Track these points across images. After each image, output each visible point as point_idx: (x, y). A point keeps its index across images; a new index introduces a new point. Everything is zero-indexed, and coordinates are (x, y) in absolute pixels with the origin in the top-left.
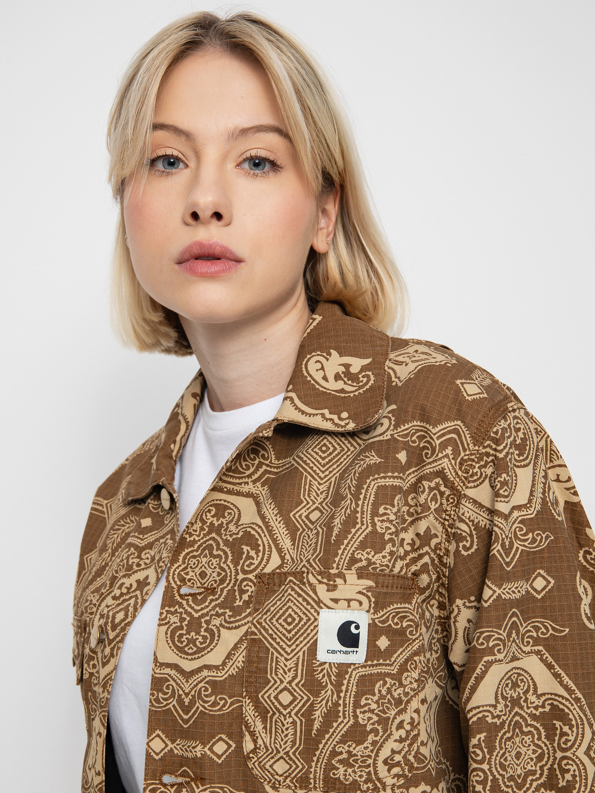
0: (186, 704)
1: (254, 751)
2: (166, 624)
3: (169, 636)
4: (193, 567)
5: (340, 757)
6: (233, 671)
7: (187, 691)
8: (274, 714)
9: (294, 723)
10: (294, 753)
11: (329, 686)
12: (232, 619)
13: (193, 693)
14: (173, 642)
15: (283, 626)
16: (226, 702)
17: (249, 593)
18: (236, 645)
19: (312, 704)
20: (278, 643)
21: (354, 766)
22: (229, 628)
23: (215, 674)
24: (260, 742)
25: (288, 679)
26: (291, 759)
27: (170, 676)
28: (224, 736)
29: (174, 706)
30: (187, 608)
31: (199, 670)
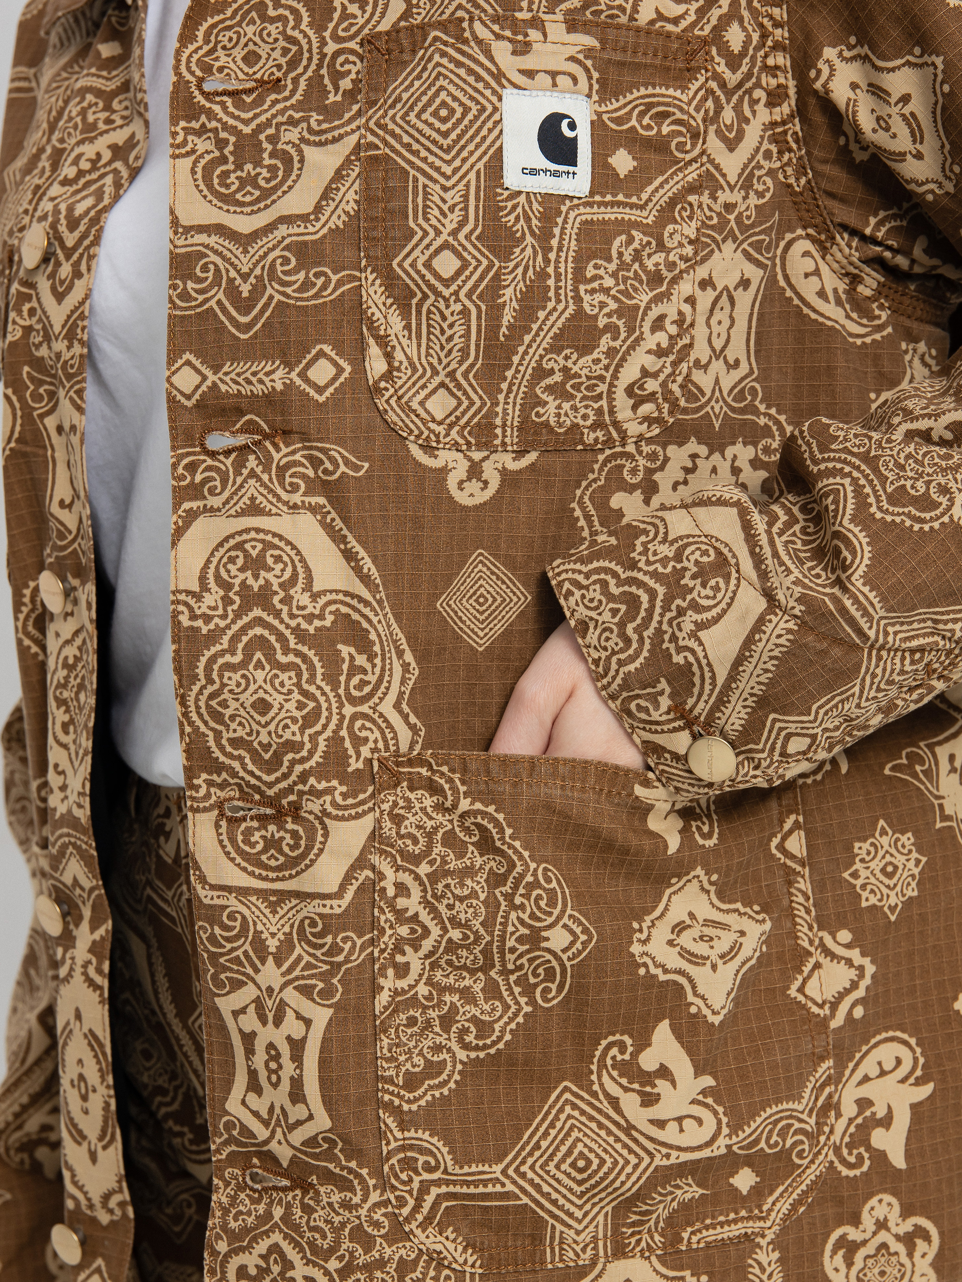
0: (245, 294)
1: (388, 376)
2: (188, 154)
4: (229, 46)
6: (337, 222)
7: (245, 270)
8: (425, 297)
9: (465, 312)
10: (465, 375)
11: (529, 239)
13: (258, 271)
15: (431, 125)
16: (328, 281)
17: (353, 76)
18: (338, 172)
19: (497, 276)
20: (425, 160)
22: (320, 144)
23: (302, 230)
24: (399, 355)
25: (450, 227)
26: (459, 386)
27: (207, 246)
28: (327, 349)
29: (219, 302)
30: (225, 118)
31: (271, 227)
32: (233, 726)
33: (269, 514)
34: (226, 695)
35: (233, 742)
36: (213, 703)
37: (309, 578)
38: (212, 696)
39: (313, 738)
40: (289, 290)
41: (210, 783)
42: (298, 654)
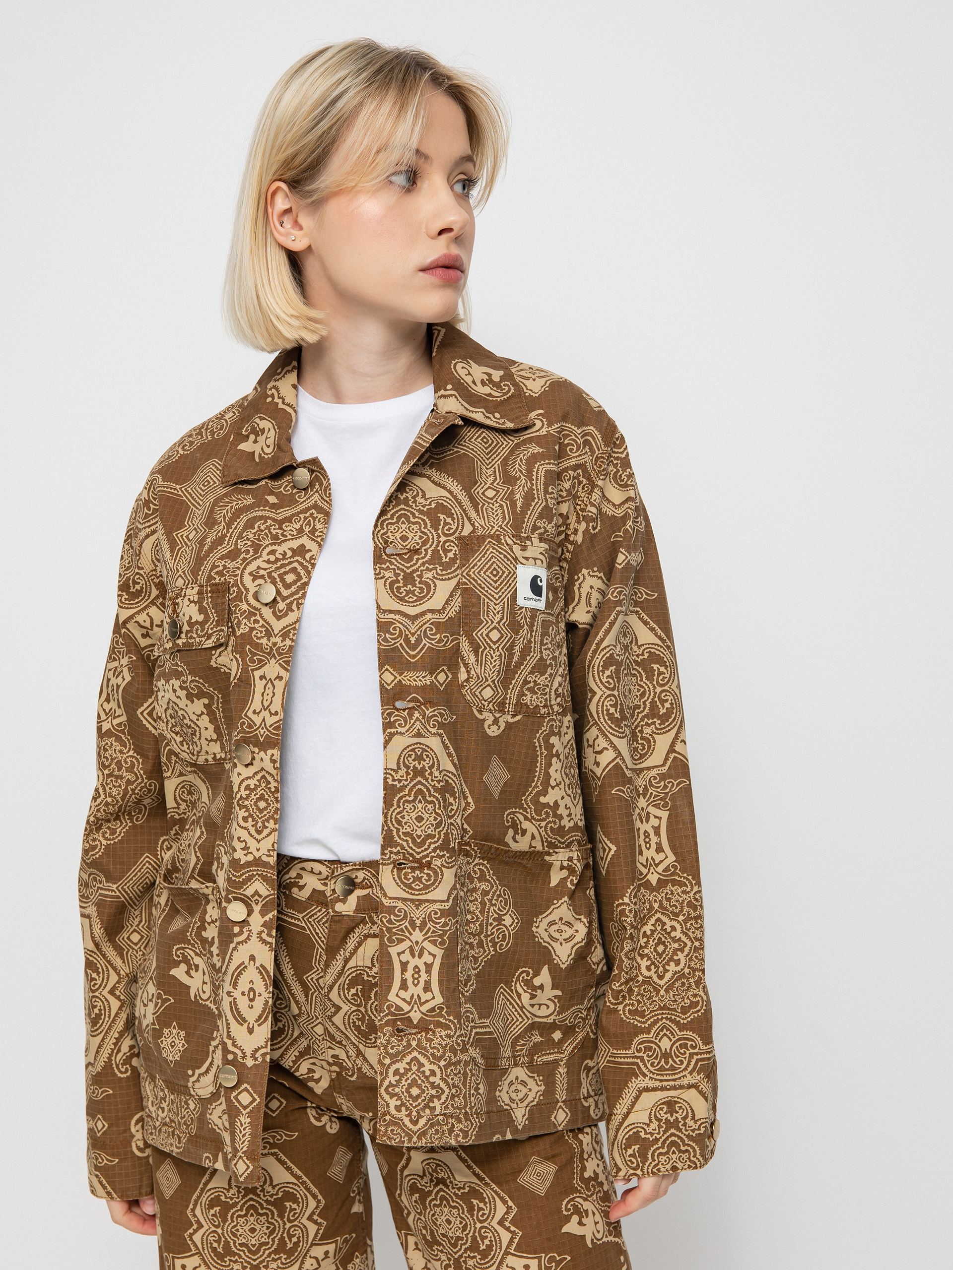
0: (413, 642)
1: (467, 680)
3: (388, 587)
5: (528, 686)
6: (451, 614)
7: (413, 631)
8: (485, 648)
11: (526, 626)
12: (444, 572)
13: (419, 633)
14: (393, 592)
18: (452, 593)
19: (513, 642)
21: (537, 693)
24: (473, 672)
26: (495, 686)
29: (401, 644)
31: (423, 614)
32: (405, 827)
33: (424, 737)
34: (405, 813)
35: (405, 834)
36: (398, 816)
37: (439, 764)
38: (398, 813)
39: (439, 833)
40: (433, 642)
41: (391, 852)
42: (434, 797)
